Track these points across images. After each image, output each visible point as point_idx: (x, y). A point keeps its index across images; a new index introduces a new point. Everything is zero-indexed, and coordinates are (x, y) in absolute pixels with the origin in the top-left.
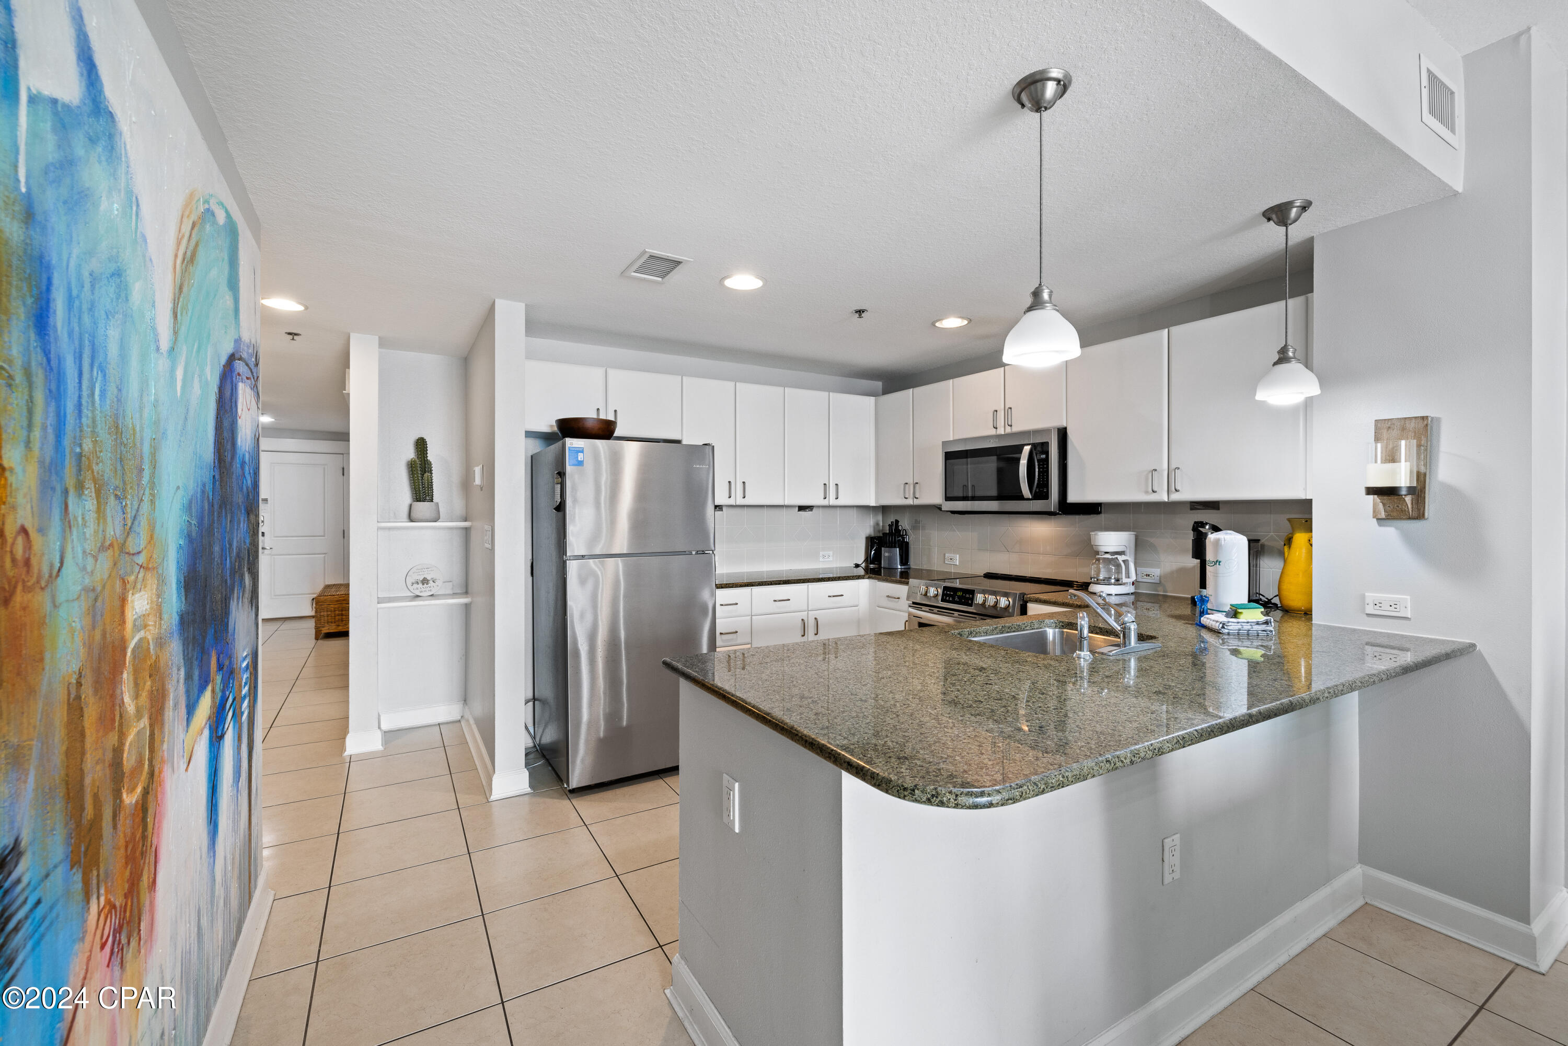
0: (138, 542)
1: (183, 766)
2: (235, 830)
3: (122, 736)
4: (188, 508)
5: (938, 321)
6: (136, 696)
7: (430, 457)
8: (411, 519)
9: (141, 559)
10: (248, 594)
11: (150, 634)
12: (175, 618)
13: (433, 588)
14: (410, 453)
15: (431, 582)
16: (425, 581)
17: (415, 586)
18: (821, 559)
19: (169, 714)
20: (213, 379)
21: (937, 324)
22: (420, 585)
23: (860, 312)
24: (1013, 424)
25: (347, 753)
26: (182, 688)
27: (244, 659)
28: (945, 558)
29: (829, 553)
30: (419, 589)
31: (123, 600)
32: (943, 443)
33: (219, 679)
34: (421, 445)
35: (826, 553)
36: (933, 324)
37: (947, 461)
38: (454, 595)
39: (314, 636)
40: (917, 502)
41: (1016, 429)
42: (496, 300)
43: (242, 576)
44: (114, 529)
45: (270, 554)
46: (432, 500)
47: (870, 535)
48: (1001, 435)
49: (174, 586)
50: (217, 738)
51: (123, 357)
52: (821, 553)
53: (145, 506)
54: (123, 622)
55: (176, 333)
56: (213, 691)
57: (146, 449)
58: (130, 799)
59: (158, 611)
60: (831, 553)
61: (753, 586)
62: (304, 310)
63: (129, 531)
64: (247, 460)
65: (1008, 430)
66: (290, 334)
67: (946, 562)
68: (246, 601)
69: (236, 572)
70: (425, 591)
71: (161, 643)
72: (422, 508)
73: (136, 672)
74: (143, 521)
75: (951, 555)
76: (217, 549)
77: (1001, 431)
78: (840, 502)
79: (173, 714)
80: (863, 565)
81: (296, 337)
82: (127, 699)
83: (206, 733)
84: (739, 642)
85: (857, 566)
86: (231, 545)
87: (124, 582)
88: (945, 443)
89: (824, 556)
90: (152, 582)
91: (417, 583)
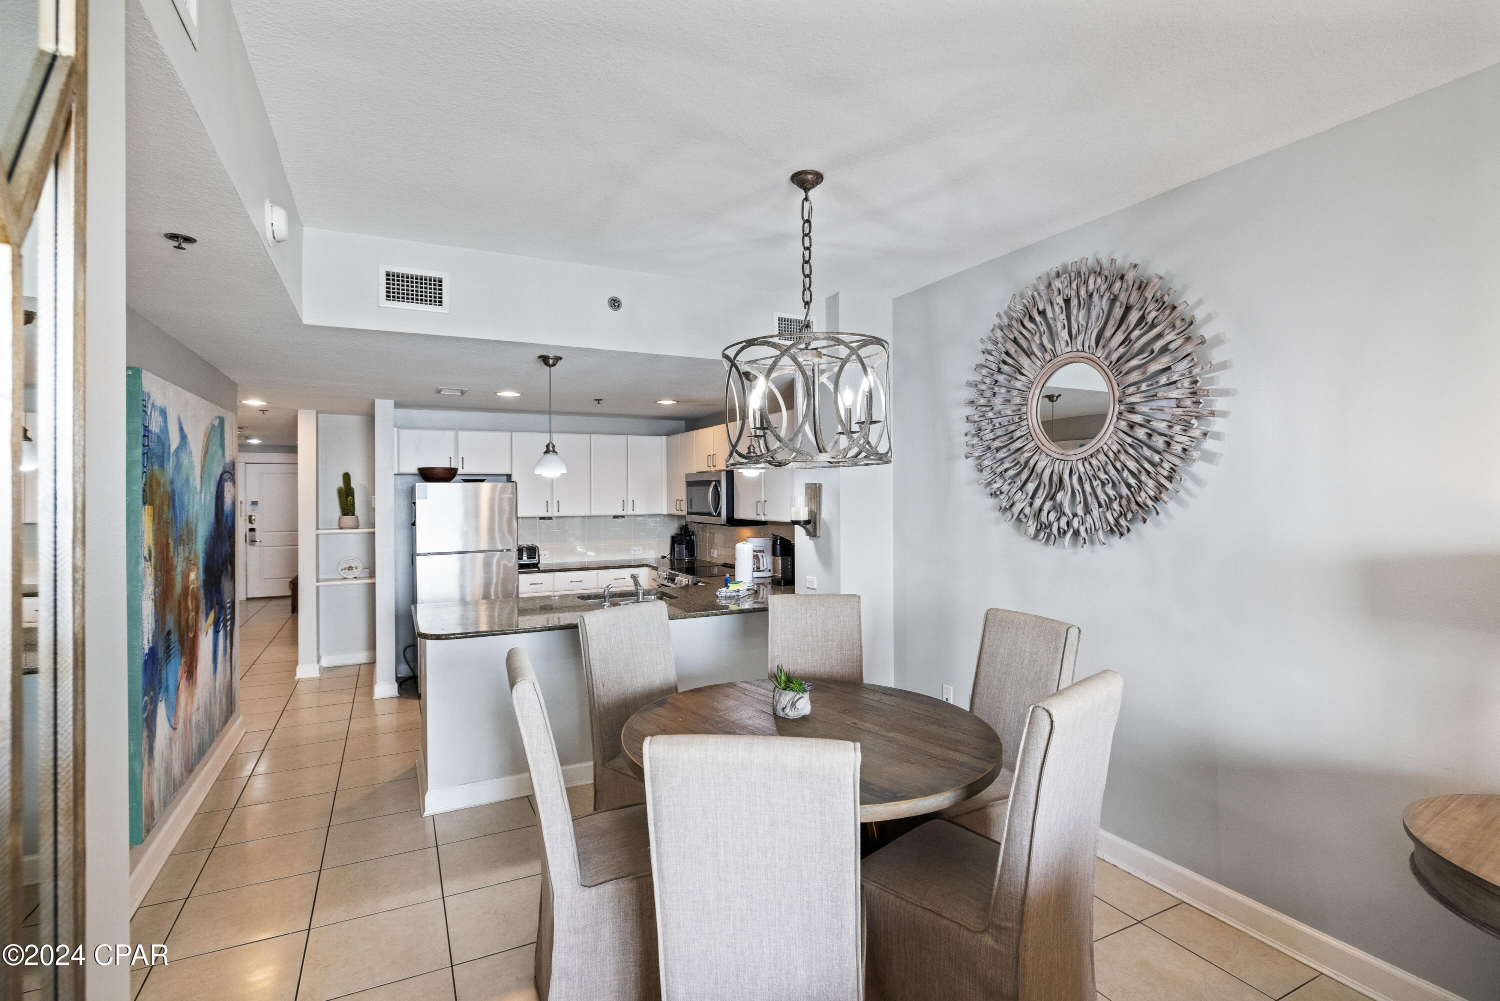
0: (192, 557)
1: (205, 635)
2: (225, 675)
3: (189, 615)
4: (206, 543)
6: (192, 605)
7: (353, 485)
8: (341, 528)
9: (193, 562)
10: (229, 575)
11: (195, 586)
12: (202, 583)
13: (355, 573)
14: (340, 483)
15: (354, 569)
16: (350, 568)
17: (344, 571)
18: (633, 553)
19: (200, 614)
20: (213, 489)
21: (659, 403)
22: (347, 571)
23: (599, 401)
24: (716, 465)
25: (297, 677)
26: (204, 607)
27: (228, 603)
29: (639, 548)
30: (346, 574)
31: (189, 574)
32: (685, 474)
33: (217, 608)
34: (347, 477)
35: (635, 548)
37: (687, 488)
38: (364, 578)
39: (291, 610)
42: (376, 400)
43: (227, 568)
44: (187, 554)
45: (260, 546)
46: (353, 514)
47: (672, 534)
49: (202, 571)
50: (216, 632)
51: (189, 503)
52: (632, 549)
53: (194, 545)
54: (189, 581)
55: (202, 483)
56: (215, 612)
57: (194, 527)
58: (191, 635)
59: (197, 578)
60: (641, 548)
61: (554, 571)
62: (267, 404)
63: (190, 553)
64: (229, 515)
65: (707, 470)
66: (261, 410)
68: (229, 577)
69: (224, 565)
70: (351, 574)
71: (198, 589)
72: (348, 520)
73: (192, 597)
74: (193, 551)
76: (216, 556)
78: (637, 512)
79: (202, 616)
80: (669, 556)
81: (265, 412)
82: (190, 605)
83: (212, 627)
85: (663, 557)
86: (222, 554)
87: (189, 569)
89: (635, 551)
90: (196, 569)
91: (345, 569)
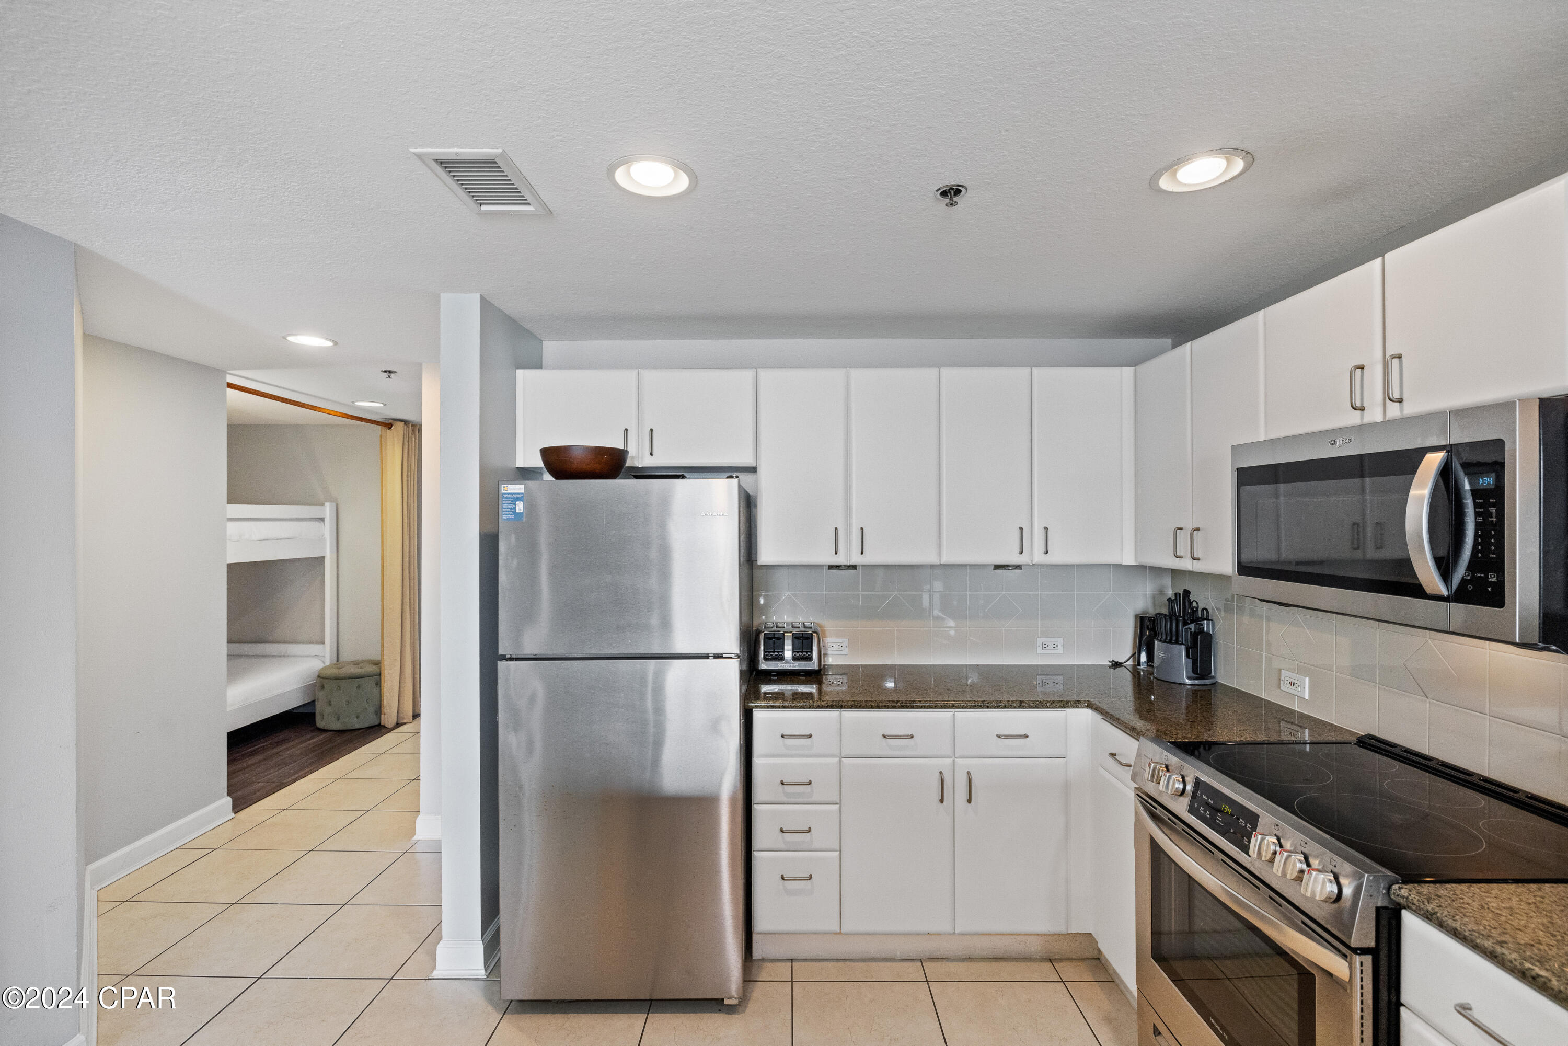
5: (1159, 174)
18: (1040, 650)
21: (1165, 183)
23: (951, 193)
24: (1405, 397)
25: (416, 837)
28: (1280, 679)
29: (1056, 639)
32: (1234, 448)
35: (1050, 638)
36: (1153, 183)
37: (1243, 488)
40: (1198, 567)
41: (1411, 408)
47: (1144, 612)
48: (1374, 425)
52: (1040, 641)
60: (1060, 641)
62: (333, 346)
65: (1394, 411)
66: (386, 372)
67: (1283, 688)
75: (1294, 677)
77: (1374, 415)
78: (1053, 558)
80: (1130, 663)
84: (815, 798)
85: (1116, 665)
88: (1236, 450)
89: (1045, 646)
